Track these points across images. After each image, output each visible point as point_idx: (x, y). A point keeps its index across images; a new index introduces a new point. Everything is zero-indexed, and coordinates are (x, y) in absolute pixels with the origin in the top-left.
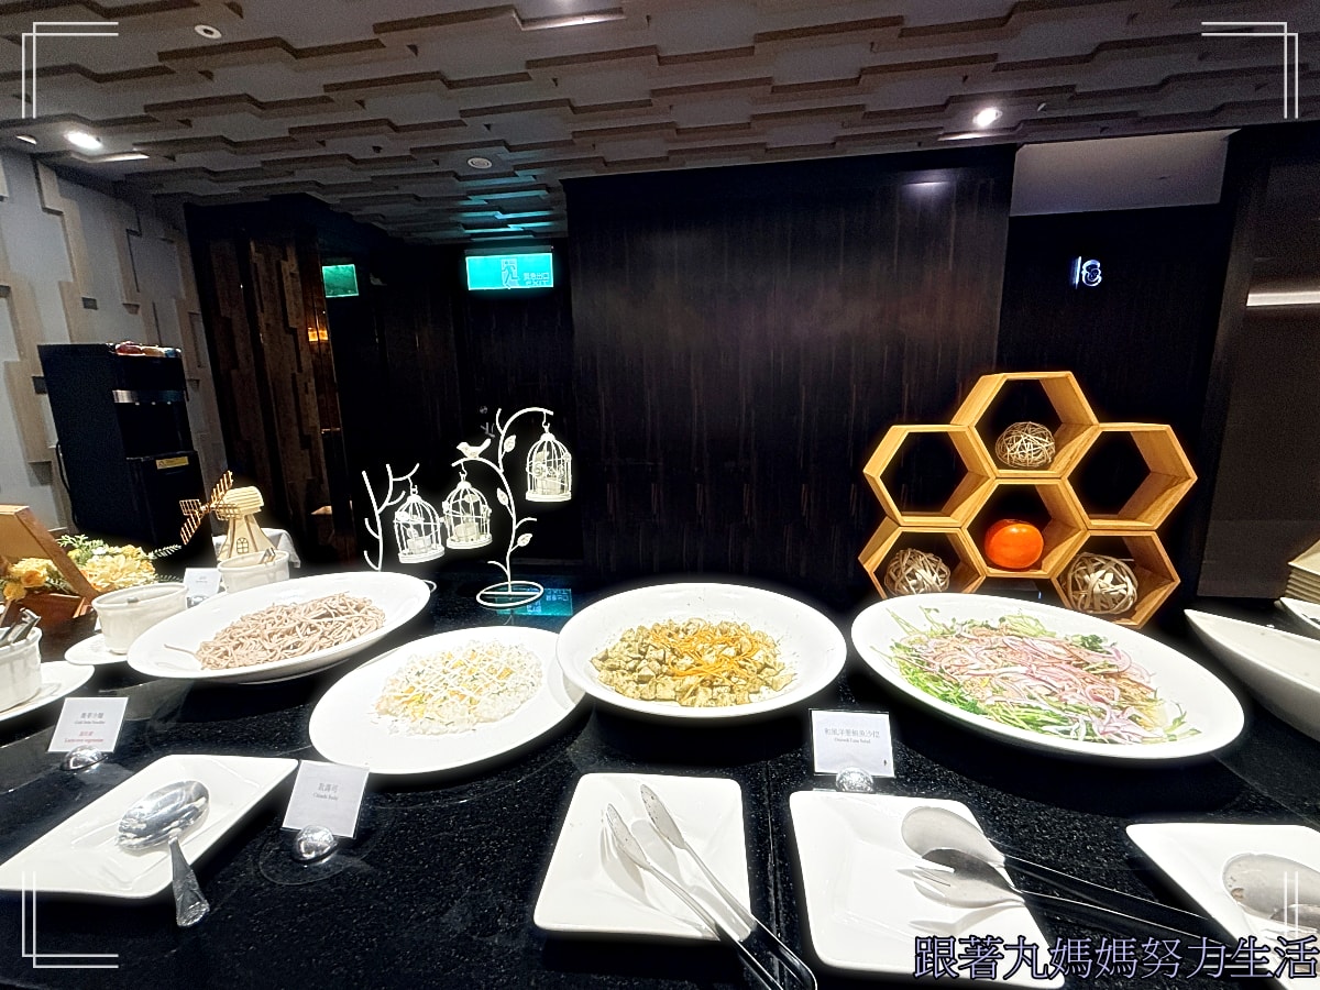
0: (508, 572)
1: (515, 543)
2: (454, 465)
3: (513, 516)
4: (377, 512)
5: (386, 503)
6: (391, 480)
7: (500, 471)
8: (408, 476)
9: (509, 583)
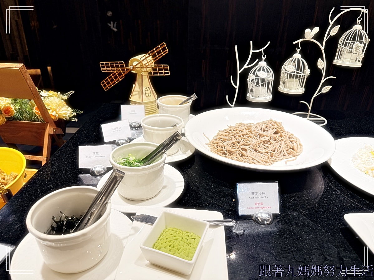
0: (310, 108)
1: (320, 90)
2: (294, 43)
3: (324, 74)
4: (239, 72)
5: (246, 66)
6: (252, 51)
7: (323, 48)
8: (262, 49)
9: (309, 113)
